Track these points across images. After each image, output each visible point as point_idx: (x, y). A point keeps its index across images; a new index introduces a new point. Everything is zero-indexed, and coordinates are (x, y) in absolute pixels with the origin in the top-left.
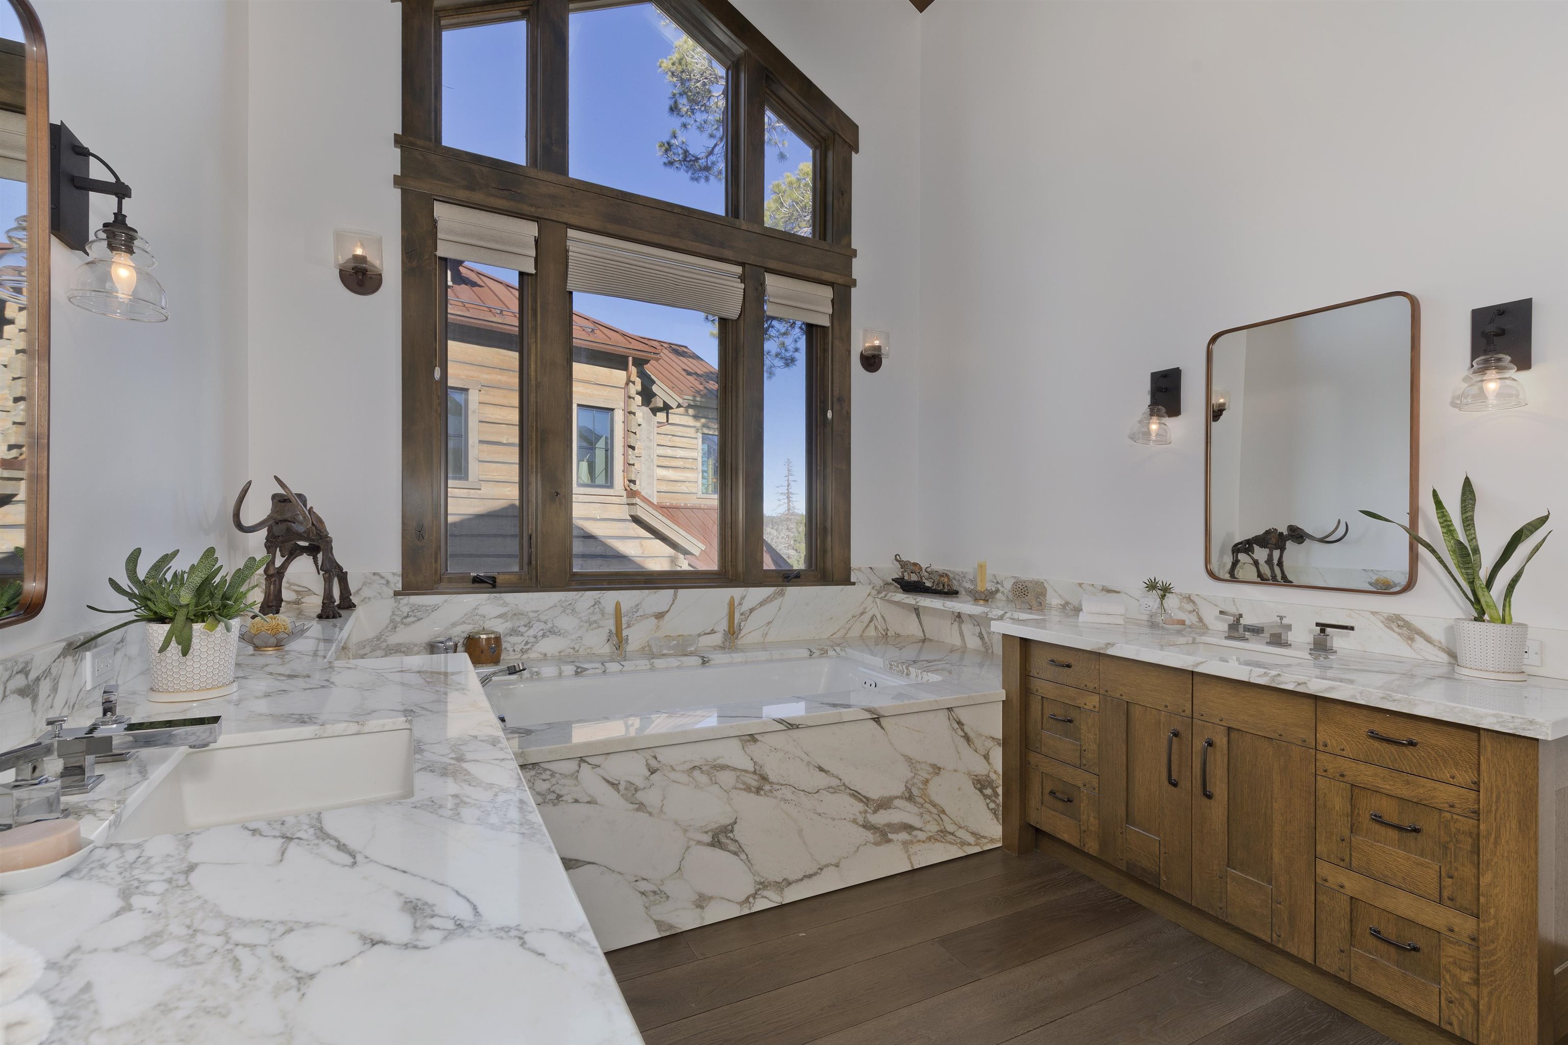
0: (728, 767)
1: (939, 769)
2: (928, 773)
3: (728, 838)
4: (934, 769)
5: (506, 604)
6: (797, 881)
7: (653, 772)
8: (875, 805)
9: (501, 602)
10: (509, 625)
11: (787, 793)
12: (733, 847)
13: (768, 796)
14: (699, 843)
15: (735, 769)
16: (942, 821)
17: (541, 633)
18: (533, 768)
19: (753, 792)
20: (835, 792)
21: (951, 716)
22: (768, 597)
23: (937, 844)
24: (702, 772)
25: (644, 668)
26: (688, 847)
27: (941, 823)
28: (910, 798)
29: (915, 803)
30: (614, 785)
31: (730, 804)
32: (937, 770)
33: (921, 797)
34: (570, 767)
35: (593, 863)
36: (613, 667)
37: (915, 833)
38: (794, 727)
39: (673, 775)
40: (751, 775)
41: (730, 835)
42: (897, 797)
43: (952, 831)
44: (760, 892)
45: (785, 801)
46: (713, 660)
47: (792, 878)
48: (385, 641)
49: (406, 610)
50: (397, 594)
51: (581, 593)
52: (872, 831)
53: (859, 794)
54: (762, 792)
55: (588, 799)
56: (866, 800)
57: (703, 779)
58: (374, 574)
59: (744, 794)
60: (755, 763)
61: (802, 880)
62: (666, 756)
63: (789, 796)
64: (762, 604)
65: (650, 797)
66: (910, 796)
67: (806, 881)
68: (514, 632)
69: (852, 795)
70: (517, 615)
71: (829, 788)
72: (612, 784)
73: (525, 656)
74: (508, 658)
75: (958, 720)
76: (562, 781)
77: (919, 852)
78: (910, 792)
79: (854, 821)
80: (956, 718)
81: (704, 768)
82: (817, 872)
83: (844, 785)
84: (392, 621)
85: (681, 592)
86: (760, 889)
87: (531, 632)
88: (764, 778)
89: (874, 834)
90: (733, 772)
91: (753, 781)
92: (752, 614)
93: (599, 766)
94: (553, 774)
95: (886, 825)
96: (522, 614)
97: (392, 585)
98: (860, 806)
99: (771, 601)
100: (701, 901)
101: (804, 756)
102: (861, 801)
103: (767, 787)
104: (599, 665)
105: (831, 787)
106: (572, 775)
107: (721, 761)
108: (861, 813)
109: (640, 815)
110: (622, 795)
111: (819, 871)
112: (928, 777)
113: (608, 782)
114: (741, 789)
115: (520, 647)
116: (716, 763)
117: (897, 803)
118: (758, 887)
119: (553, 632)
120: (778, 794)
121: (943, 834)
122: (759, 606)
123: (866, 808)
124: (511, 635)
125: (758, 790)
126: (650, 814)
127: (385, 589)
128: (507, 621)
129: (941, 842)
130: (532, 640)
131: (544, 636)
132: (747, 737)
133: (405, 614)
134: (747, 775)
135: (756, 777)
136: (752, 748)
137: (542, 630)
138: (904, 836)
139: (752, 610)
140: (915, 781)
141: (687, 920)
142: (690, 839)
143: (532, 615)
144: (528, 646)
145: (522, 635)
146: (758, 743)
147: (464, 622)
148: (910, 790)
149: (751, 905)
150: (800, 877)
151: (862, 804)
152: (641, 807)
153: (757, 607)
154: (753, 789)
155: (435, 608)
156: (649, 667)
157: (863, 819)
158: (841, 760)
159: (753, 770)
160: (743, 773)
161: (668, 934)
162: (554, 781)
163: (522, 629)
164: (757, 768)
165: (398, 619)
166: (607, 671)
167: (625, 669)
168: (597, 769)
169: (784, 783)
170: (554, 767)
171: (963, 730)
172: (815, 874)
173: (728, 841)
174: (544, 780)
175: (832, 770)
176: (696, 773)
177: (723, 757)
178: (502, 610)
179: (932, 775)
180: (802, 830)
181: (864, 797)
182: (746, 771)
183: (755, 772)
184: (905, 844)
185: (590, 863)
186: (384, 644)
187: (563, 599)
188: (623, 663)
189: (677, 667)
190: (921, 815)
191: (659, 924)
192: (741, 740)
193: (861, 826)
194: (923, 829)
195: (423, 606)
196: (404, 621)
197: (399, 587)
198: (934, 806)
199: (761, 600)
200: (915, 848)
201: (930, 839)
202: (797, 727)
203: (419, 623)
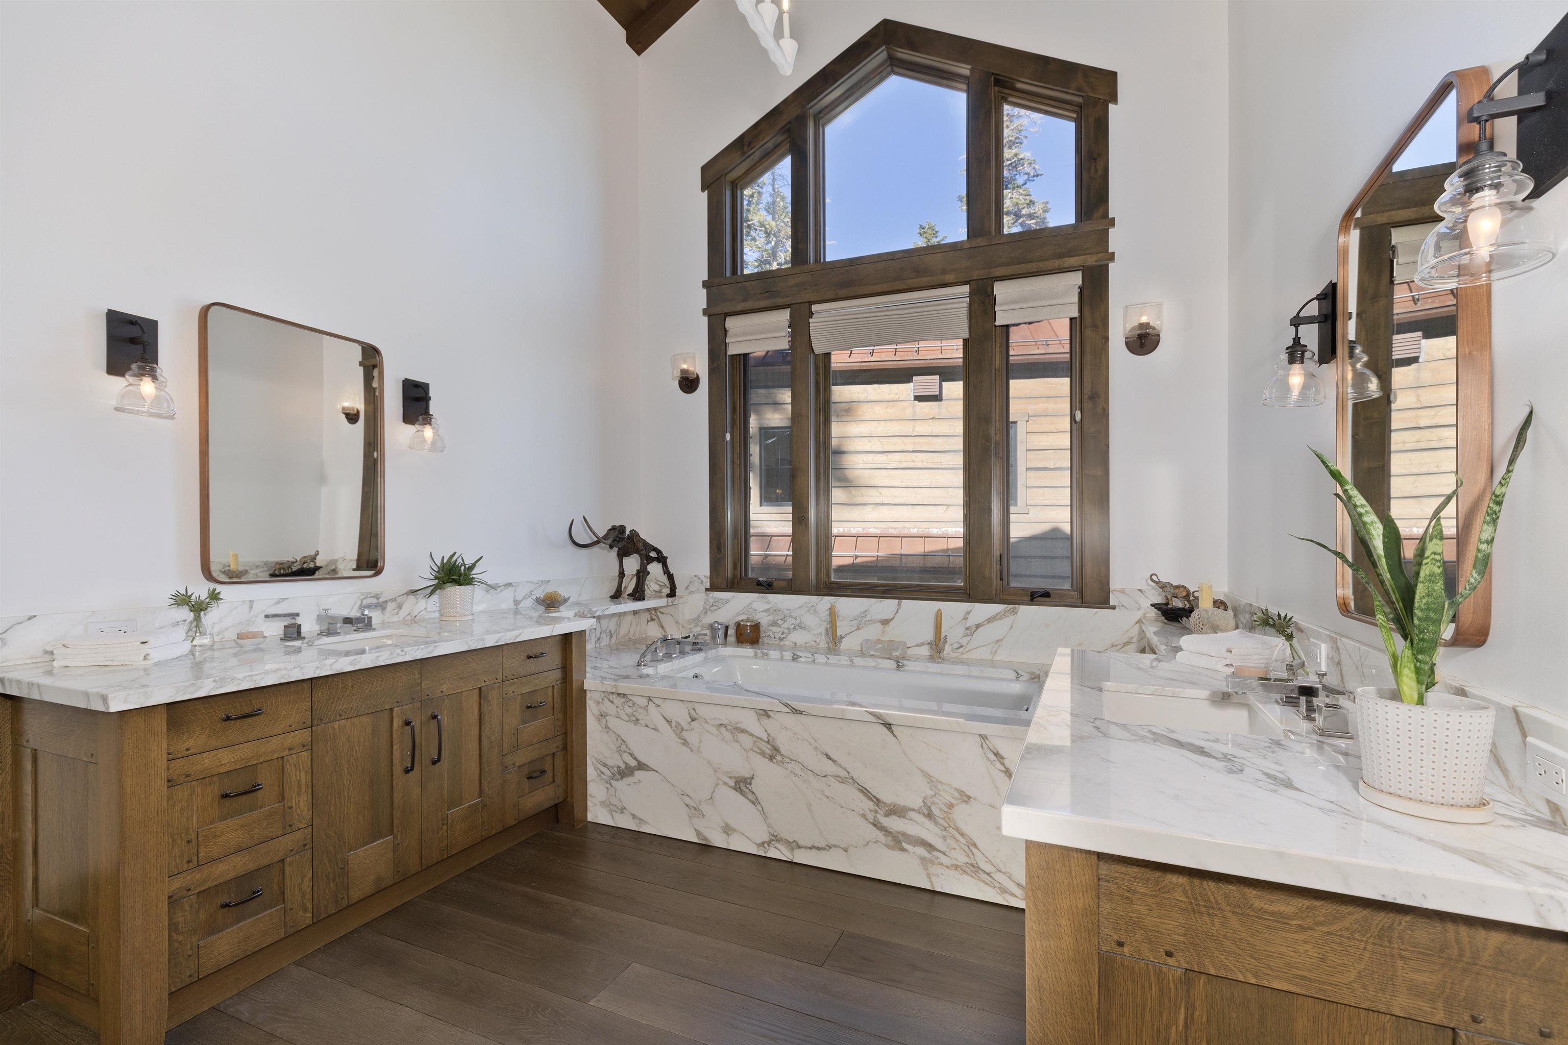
0: (747, 732)
1: (969, 797)
2: (953, 798)
3: (747, 788)
4: (961, 795)
5: (769, 602)
6: (806, 848)
7: (693, 720)
8: (887, 808)
9: (766, 600)
10: (771, 618)
11: (798, 769)
12: (751, 797)
13: (779, 765)
14: (725, 783)
15: (752, 735)
16: (973, 855)
17: (792, 627)
18: (624, 697)
19: (767, 758)
20: (843, 783)
21: (984, 745)
22: (997, 615)
23: (965, 877)
24: (727, 730)
25: (845, 663)
26: (717, 784)
27: (971, 855)
28: (930, 816)
29: (936, 823)
30: (669, 722)
31: (748, 762)
32: (966, 798)
33: (944, 819)
34: (643, 702)
35: (657, 772)
36: (820, 658)
37: (936, 853)
38: (798, 712)
39: (706, 726)
40: (765, 744)
41: (748, 786)
42: (913, 810)
43: (988, 871)
44: (773, 843)
45: (795, 774)
46: (908, 666)
47: (801, 843)
48: (701, 621)
49: (712, 601)
50: (707, 590)
51: (821, 597)
52: (883, 833)
53: (869, 792)
54: (774, 761)
55: (654, 727)
56: (878, 801)
57: (728, 735)
58: (695, 576)
59: (760, 757)
60: (769, 735)
61: (811, 848)
62: (702, 710)
63: (799, 772)
64: (990, 620)
65: (692, 738)
66: (929, 814)
67: (814, 851)
68: (774, 624)
69: (861, 791)
70: (777, 611)
71: (837, 776)
72: (668, 721)
73: (782, 643)
74: (771, 642)
75: (995, 751)
76: (639, 710)
77: (941, 875)
78: (929, 809)
79: (864, 816)
80: (992, 748)
81: (729, 727)
82: (825, 848)
83: (852, 778)
84: (705, 608)
85: (905, 602)
86: (773, 840)
87: (786, 625)
88: (776, 749)
89: (885, 836)
90: (751, 737)
91: (767, 750)
92: (978, 630)
93: (659, 706)
94: (634, 704)
95: (899, 833)
96: (779, 611)
97: (704, 584)
98: (870, 805)
99: (1001, 618)
100: (728, 830)
101: (812, 741)
102: (870, 799)
103: (779, 758)
104: (809, 655)
105: (839, 777)
106: (644, 708)
107: (741, 725)
108: (871, 811)
109: (684, 748)
110: (674, 730)
111: (827, 848)
112: (954, 801)
113: (665, 719)
114: (757, 752)
115: (779, 635)
116: (736, 726)
117: (912, 814)
118: (772, 837)
119: (800, 626)
120: (789, 766)
121: (974, 869)
122: (986, 622)
123: (877, 808)
124: (773, 626)
125: (771, 758)
126: (692, 750)
127: (701, 586)
128: (770, 615)
129: (972, 876)
130: (786, 631)
131: (794, 629)
132: (762, 711)
133: (711, 604)
134: (761, 742)
135: (769, 746)
136: (765, 721)
137: (793, 624)
138: (921, 851)
139: (978, 626)
140: (936, 800)
141: (718, 840)
142: (719, 778)
143: (786, 612)
144: (784, 636)
145: (780, 627)
146: (771, 719)
147: (743, 613)
148: (930, 807)
149: (766, 850)
150: (810, 846)
151: (872, 803)
152: (685, 743)
153: (984, 623)
154: (767, 756)
155: (727, 601)
156: (849, 663)
157: (873, 818)
158: (849, 754)
159: (767, 740)
160: (759, 740)
161: (704, 843)
162: (634, 708)
163: (780, 622)
164: (771, 739)
165: (708, 607)
166: (816, 661)
167: (830, 661)
168: (658, 708)
169: (793, 759)
170: (635, 699)
171: (1003, 765)
172: (824, 849)
173: (747, 791)
174: (629, 707)
175: (839, 761)
176: (723, 729)
177: (742, 723)
178: (767, 606)
179: (958, 801)
180: (811, 805)
181: (875, 797)
182: (761, 739)
183: (768, 742)
184: (923, 860)
185: (655, 771)
186: (701, 623)
187: (808, 601)
188: (828, 656)
189: (873, 667)
190: (944, 838)
191: (698, 833)
192: (757, 713)
193: (871, 823)
194: (946, 853)
195: (721, 599)
196: (711, 608)
197: (708, 586)
198: (962, 835)
199: (990, 617)
200: (935, 869)
201: (956, 867)
202: (801, 713)
203: (719, 610)
